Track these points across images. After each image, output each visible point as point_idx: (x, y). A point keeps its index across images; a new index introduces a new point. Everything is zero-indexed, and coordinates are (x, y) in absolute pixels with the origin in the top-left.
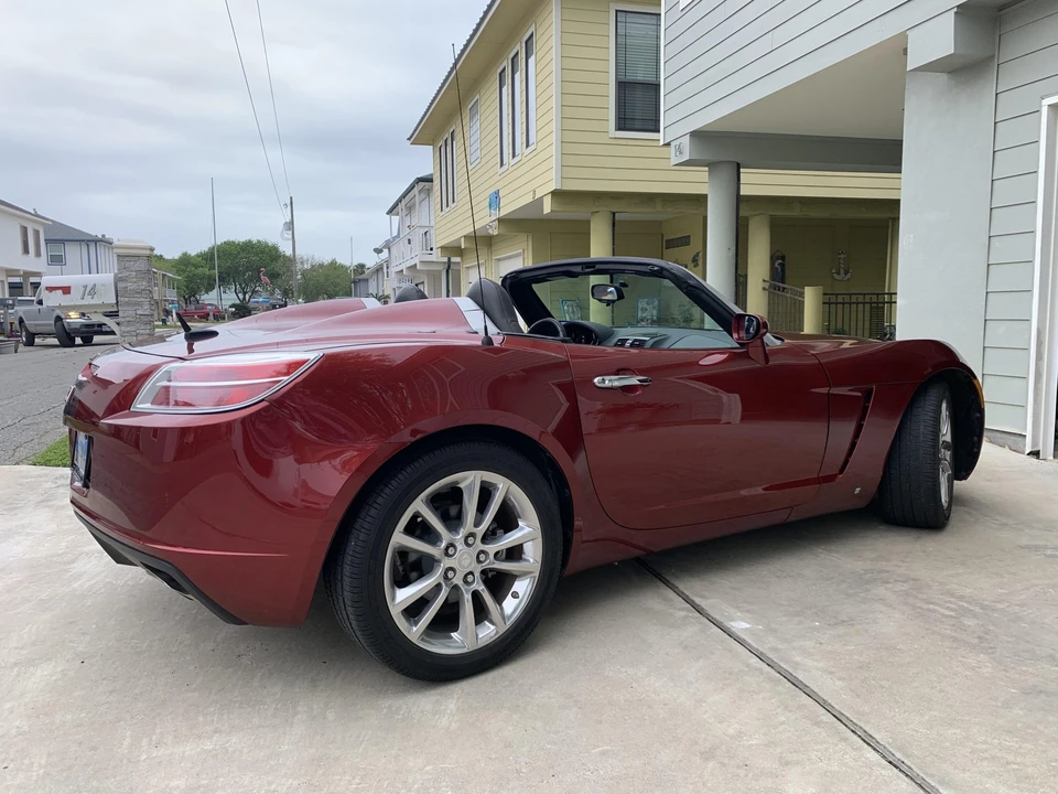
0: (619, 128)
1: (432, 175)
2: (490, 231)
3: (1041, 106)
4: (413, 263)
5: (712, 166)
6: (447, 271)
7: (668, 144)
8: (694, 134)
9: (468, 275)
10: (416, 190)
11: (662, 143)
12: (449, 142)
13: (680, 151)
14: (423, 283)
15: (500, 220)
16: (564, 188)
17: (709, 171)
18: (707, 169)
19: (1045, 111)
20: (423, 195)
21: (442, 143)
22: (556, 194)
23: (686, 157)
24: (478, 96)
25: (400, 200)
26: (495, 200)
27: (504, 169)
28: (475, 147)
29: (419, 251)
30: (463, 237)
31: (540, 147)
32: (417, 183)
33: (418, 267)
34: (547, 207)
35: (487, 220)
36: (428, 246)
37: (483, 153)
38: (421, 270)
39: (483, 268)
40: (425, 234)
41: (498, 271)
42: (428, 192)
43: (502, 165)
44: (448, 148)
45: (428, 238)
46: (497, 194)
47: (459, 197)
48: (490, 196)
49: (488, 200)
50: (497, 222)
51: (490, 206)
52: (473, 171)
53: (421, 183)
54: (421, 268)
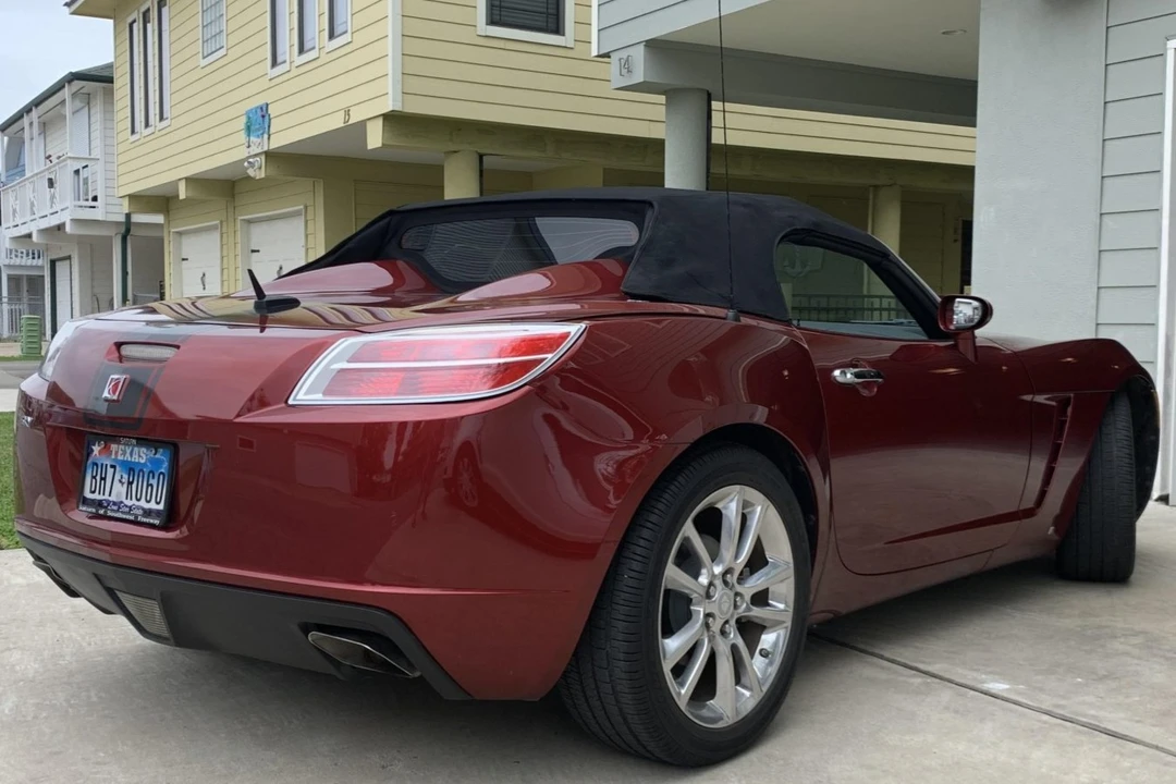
0: (492, 21)
1: (110, 66)
2: (251, 172)
3: (1166, 50)
4: (56, 223)
5: (672, 94)
6: (124, 239)
7: (607, 55)
8: (655, 46)
9: (179, 248)
10: (66, 93)
11: (595, 52)
12: (154, 15)
13: (627, 66)
14: (69, 258)
15: (270, 156)
16: (406, 110)
17: (668, 104)
18: (662, 99)
20: (78, 104)
21: (136, 15)
22: (391, 119)
23: (639, 76)
25: (28, 110)
26: (259, 120)
27: (279, 70)
28: (214, 30)
29: (69, 202)
30: (186, 179)
31: (360, 39)
32: (70, 82)
33: (68, 229)
34: (375, 138)
35: (241, 153)
36: (87, 194)
37: (233, 40)
38: (71, 235)
39: (216, 236)
40: (77, 172)
41: (249, 240)
42: (88, 99)
43: (274, 63)
44: (149, 26)
45: (86, 181)
46: (263, 111)
47: (176, 111)
48: (247, 113)
49: (244, 120)
50: (263, 157)
51: (249, 129)
52: (208, 70)
53: (76, 82)
54: (73, 232)
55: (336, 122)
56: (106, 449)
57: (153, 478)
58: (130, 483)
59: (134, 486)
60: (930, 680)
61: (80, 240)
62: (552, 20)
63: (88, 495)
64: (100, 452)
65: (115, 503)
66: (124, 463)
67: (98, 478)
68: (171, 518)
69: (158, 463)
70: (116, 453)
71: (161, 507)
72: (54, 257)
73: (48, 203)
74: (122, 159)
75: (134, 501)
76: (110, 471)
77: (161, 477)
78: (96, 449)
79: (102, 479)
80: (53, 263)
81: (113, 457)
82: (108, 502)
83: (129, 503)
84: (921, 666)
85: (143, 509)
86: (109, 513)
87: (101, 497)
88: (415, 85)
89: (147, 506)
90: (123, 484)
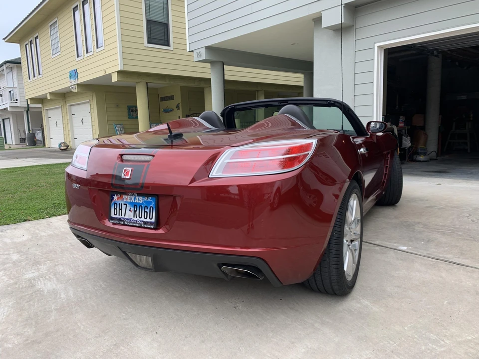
0: (149, 43)
1: (20, 58)
2: (72, 90)
3: (374, 46)
4: (4, 107)
5: (212, 63)
6: (27, 112)
7: (192, 51)
8: (208, 48)
9: (47, 114)
10: (4, 67)
11: (188, 50)
12: (34, 42)
13: (200, 55)
14: (9, 118)
15: (78, 85)
16: (125, 70)
18: (210, 65)
19: (376, 48)
20: (8, 71)
21: (28, 42)
22: (120, 72)
23: (203, 57)
24: (56, 19)
26: (74, 74)
27: (79, 58)
28: (56, 46)
29: (8, 101)
30: (50, 93)
31: (107, 48)
32: (5, 64)
33: (9, 109)
34: (115, 78)
35: (68, 85)
36: (14, 98)
37: (63, 49)
38: (10, 111)
39: (60, 110)
40: (10, 92)
41: (71, 111)
42: (12, 69)
43: (78, 56)
44: (32, 45)
45: (13, 94)
46: (75, 71)
47: (45, 72)
48: (70, 72)
49: (69, 74)
50: (76, 86)
51: (71, 77)
52: (55, 59)
53: (7, 64)
54: (11, 110)
55: (102, 74)
56: (121, 197)
57: (147, 209)
58: (135, 211)
59: (137, 212)
60: (381, 248)
61: (12, 113)
62: (166, 42)
63: (112, 215)
64: (118, 199)
65: (128, 219)
66: (131, 203)
67: (118, 209)
68: (158, 225)
69: (150, 203)
70: (127, 199)
71: (153, 220)
72: (4, 118)
73: (1, 102)
74: (26, 87)
75: (138, 218)
76: (124, 207)
77: (151, 208)
78: (115, 197)
79: (119, 209)
80: (3, 120)
81: (125, 200)
82: (124, 219)
83: (135, 219)
84: (373, 242)
85: (144, 222)
86: (126, 223)
87: (120, 217)
88: (127, 62)
89: (145, 220)
90: (131, 211)
